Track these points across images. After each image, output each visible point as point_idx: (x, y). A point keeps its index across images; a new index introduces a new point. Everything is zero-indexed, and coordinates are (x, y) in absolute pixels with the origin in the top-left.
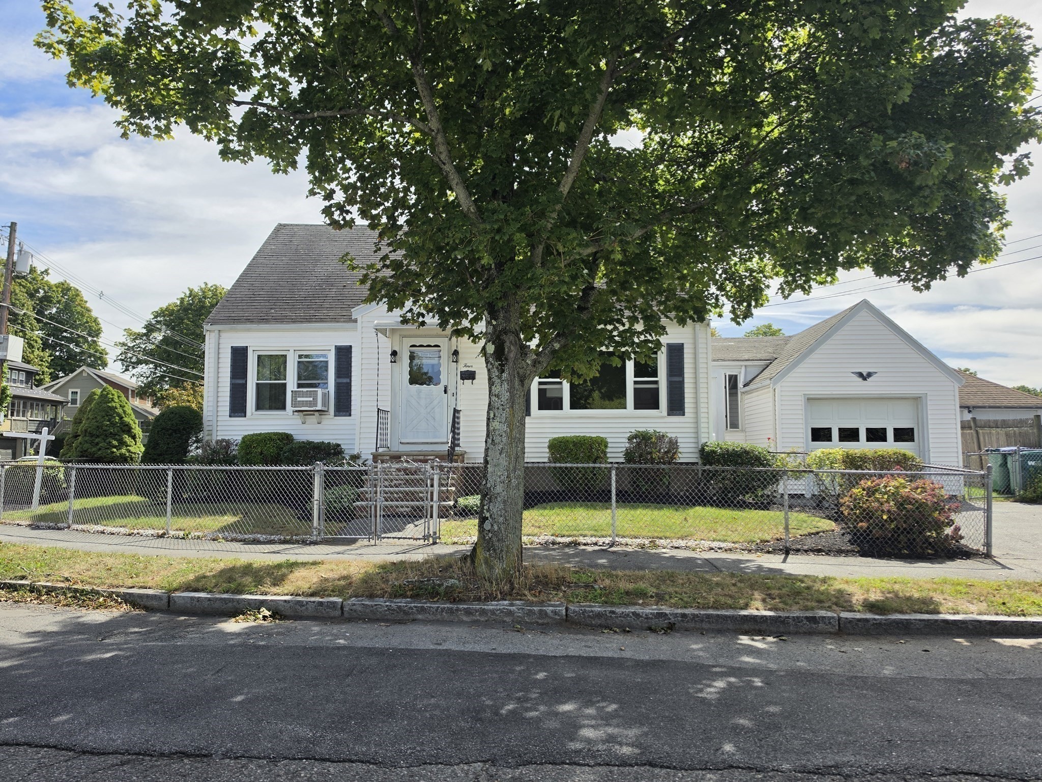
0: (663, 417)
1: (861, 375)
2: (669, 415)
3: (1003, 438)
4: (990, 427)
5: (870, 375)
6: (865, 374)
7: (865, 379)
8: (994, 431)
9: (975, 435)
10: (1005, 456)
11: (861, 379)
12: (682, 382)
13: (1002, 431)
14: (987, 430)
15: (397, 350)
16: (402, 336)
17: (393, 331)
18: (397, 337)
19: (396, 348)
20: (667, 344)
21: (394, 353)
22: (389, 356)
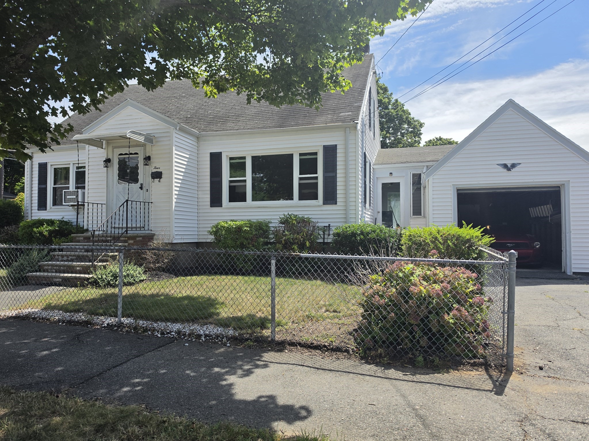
0: (319, 206)
1: (505, 166)
2: (324, 204)
5: (514, 166)
6: (509, 166)
7: (509, 169)
12: (335, 177)
15: (111, 157)
16: (114, 148)
17: (108, 144)
18: (110, 149)
19: (110, 157)
20: (324, 146)
21: (108, 161)
22: (103, 163)
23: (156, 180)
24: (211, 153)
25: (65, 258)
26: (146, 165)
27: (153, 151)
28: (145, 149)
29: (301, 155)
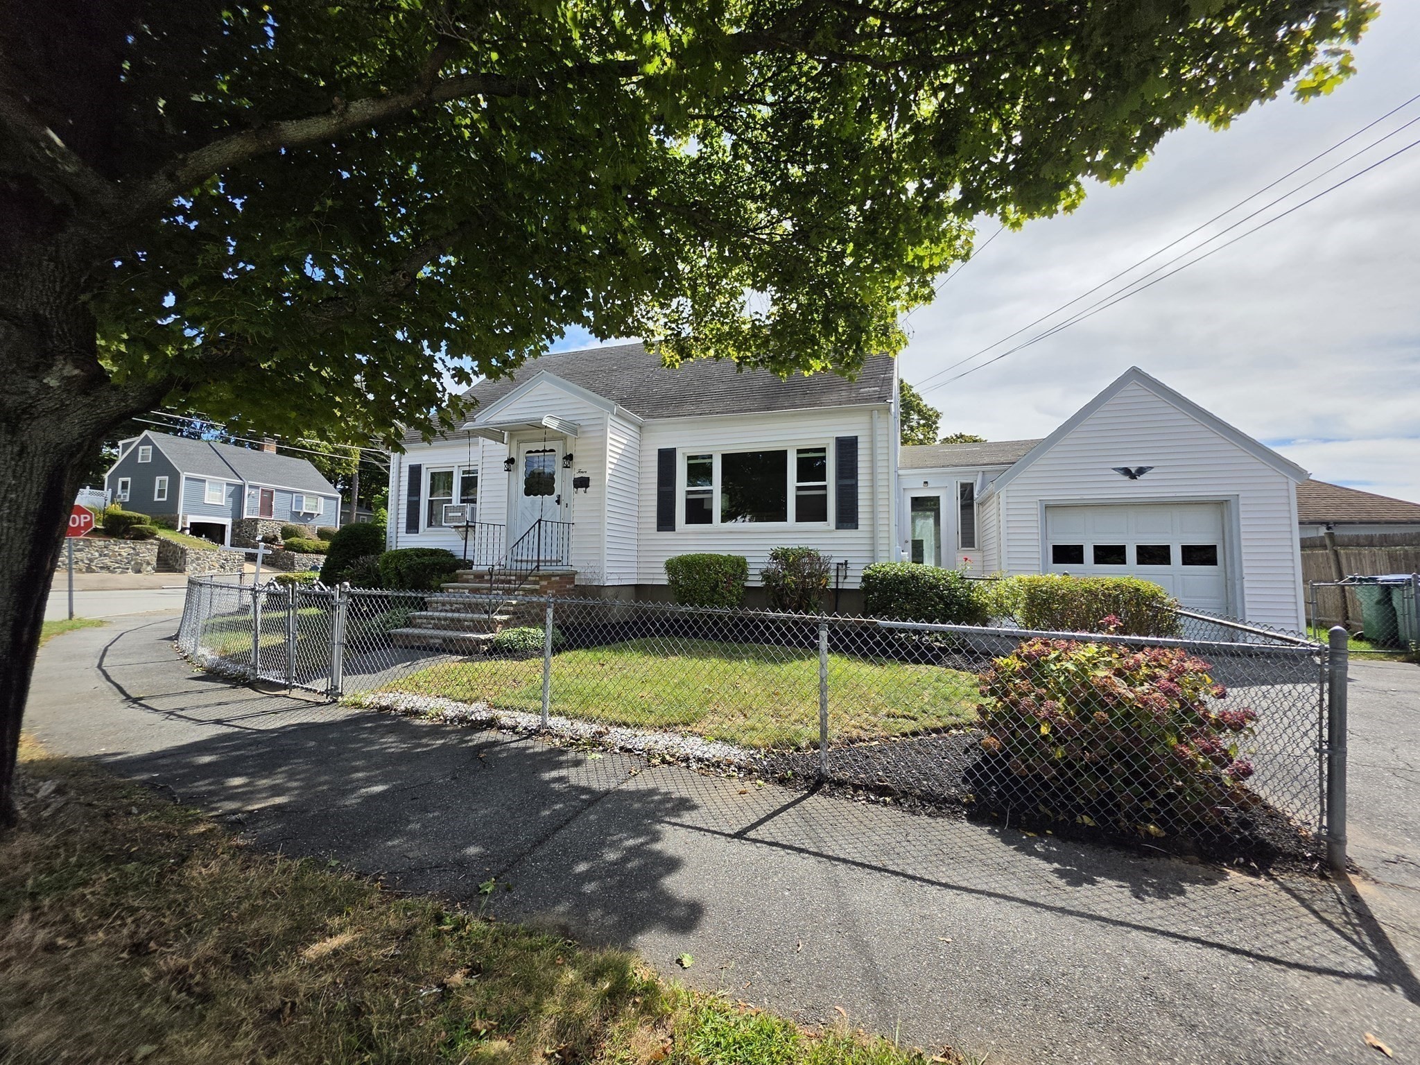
0: (830, 531)
1: (1127, 472)
2: (837, 528)
3: (1382, 562)
4: (1358, 545)
5: (1141, 471)
6: (1133, 471)
7: (1133, 477)
8: (1365, 551)
9: (1332, 557)
10: (1387, 590)
11: (1127, 478)
12: (855, 486)
13: (1381, 552)
14: (1355, 550)
15: (515, 457)
16: (519, 442)
17: (511, 436)
18: (515, 443)
19: (513, 455)
20: (837, 439)
21: (510, 461)
22: (503, 465)
23: (581, 490)
24: (660, 450)
25: (448, 607)
26: (567, 467)
27: (577, 448)
28: (565, 444)
29: (799, 451)
